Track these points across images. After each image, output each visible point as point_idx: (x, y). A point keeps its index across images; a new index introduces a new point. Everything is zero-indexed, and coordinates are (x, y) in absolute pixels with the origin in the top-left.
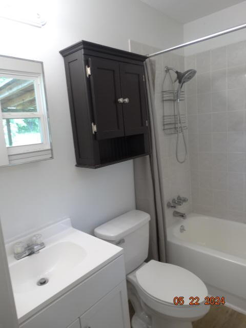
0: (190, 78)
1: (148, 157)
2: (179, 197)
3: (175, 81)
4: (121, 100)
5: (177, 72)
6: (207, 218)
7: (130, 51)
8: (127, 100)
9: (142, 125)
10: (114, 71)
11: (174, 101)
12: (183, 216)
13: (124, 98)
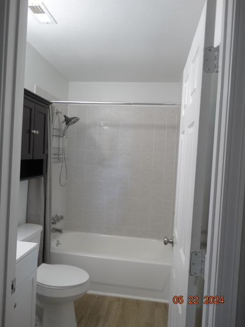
0: (74, 123)
1: (43, 178)
2: (56, 215)
3: (63, 122)
4: (34, 132)
5: (65, 116)
6: (78, 233)
7: (35, 93)
8: (37, 132)
9: (44, 153)
10: (31, 109)
11: (59, 136)
12: (60, 231)
13: (36, 130)
